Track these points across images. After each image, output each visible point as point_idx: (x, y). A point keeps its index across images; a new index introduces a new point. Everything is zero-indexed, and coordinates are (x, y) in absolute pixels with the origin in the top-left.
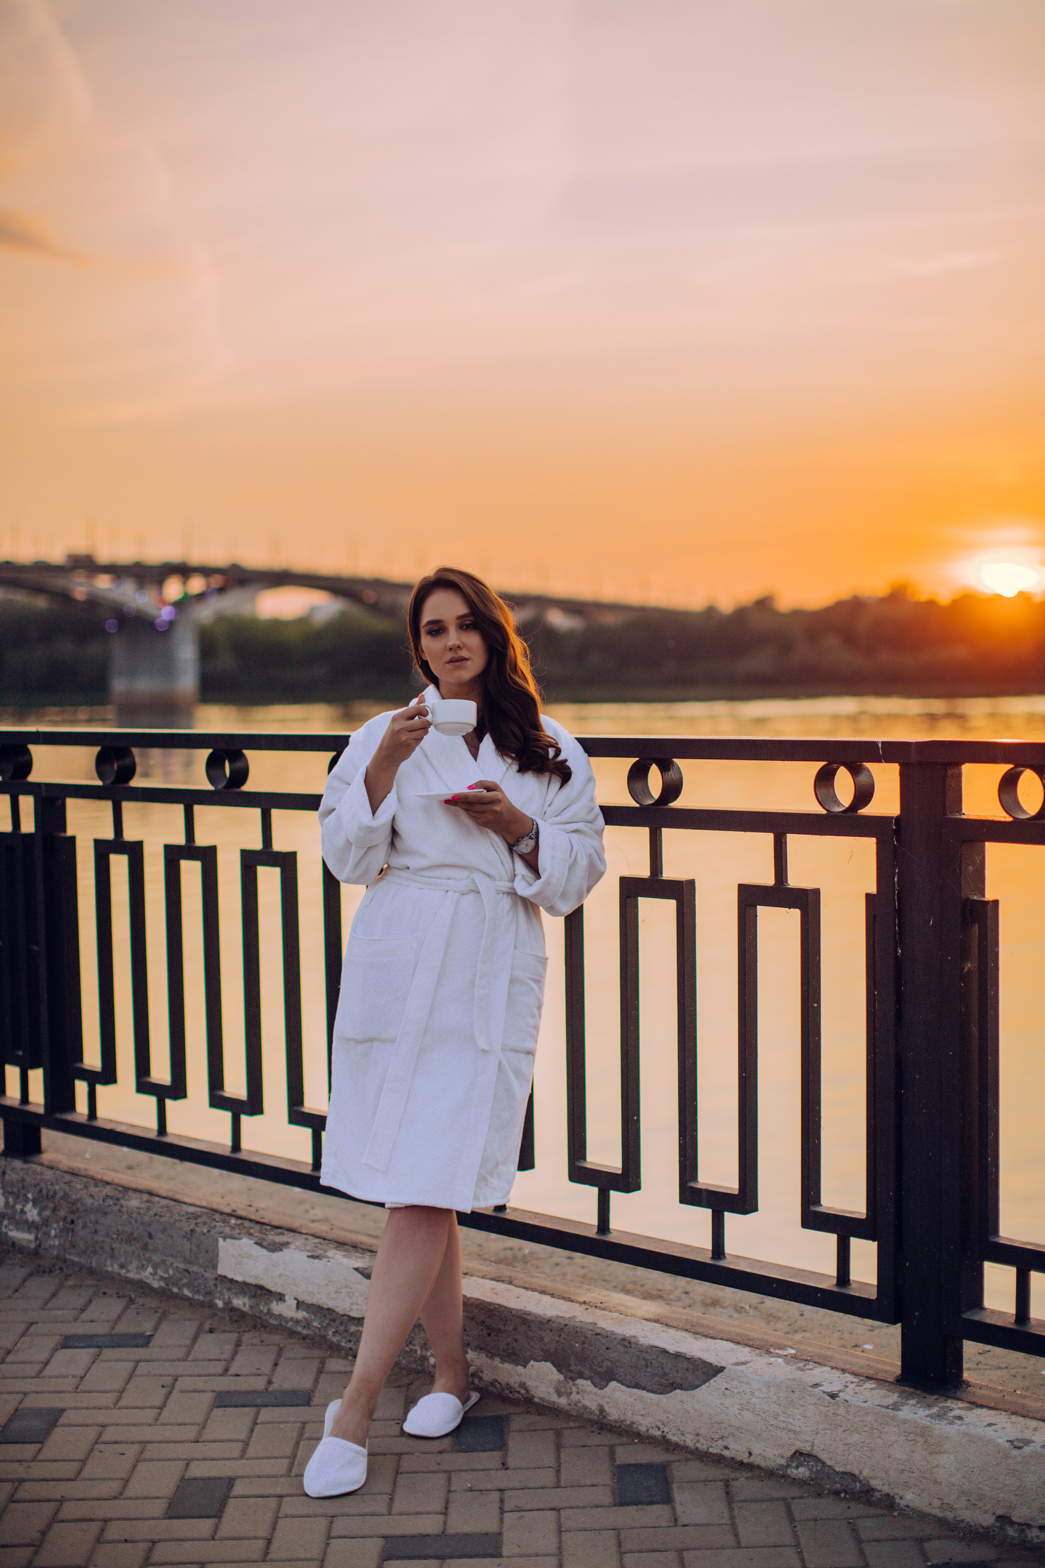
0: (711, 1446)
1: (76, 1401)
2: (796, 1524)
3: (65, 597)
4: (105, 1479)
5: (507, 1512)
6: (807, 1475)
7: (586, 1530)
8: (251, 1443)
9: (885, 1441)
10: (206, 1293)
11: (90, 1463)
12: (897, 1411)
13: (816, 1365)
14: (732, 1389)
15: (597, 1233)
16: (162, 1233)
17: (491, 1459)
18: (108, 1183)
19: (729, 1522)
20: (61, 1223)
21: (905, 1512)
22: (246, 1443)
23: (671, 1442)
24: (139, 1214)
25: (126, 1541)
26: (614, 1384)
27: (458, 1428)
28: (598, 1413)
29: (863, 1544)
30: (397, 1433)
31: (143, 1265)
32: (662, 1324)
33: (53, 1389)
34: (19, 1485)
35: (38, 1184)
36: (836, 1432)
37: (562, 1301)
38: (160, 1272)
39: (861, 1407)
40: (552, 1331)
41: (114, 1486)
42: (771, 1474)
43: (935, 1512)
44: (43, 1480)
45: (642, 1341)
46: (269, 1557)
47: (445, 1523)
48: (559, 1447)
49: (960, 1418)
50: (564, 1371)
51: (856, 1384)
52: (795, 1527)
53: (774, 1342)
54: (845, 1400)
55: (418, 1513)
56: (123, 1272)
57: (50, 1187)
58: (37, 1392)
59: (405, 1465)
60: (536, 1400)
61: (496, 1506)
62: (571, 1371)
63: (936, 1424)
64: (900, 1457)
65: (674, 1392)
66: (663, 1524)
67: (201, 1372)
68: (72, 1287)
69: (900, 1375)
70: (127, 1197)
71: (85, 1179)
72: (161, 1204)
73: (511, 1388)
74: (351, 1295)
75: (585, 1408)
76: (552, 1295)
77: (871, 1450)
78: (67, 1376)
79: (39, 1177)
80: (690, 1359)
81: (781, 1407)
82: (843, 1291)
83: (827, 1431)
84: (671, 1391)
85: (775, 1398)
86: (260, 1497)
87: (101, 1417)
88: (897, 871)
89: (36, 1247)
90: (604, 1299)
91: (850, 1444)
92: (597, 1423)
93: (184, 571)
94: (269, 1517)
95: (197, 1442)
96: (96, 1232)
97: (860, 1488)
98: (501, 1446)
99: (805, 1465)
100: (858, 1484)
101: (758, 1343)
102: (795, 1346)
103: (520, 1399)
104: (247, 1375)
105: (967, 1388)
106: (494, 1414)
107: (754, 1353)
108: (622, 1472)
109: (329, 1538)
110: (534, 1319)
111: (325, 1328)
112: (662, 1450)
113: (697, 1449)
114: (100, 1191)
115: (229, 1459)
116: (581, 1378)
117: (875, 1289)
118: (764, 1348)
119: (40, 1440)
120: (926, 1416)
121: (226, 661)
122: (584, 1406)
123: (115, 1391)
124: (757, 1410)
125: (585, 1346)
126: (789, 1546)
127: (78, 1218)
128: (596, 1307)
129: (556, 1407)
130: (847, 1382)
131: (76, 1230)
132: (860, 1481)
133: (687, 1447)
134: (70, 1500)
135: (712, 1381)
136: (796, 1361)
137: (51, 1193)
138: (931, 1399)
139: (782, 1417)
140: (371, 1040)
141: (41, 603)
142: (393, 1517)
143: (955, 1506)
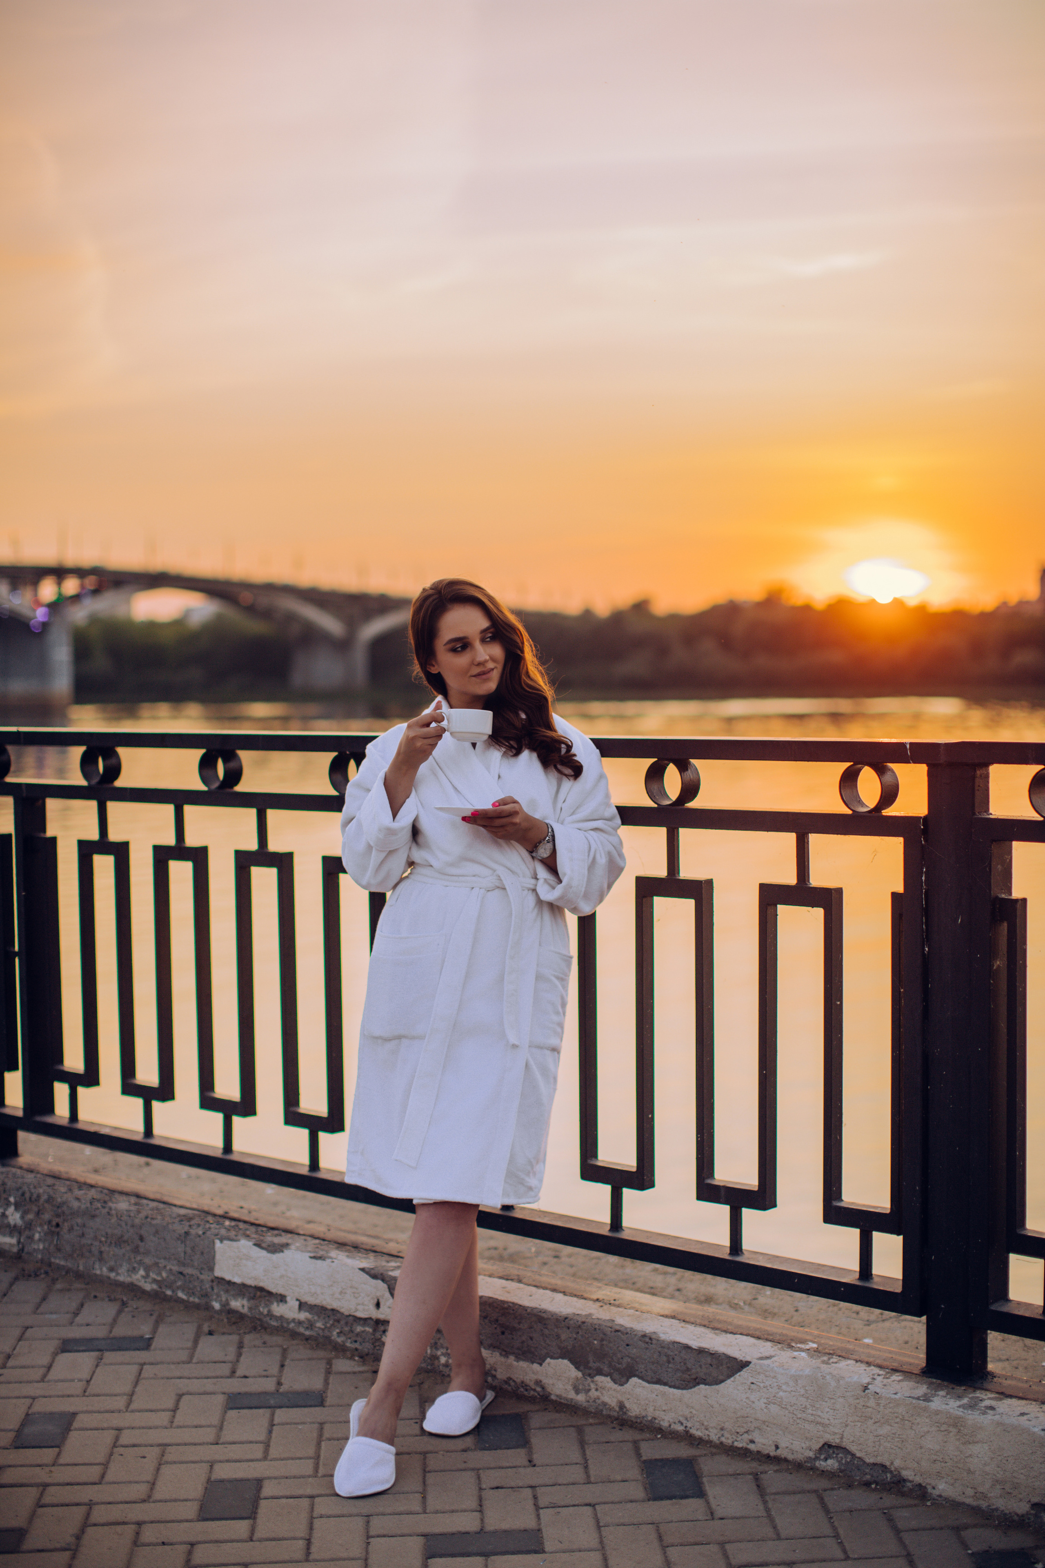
0: (736, 1441)
1: (87, 1405)
2: (832, 1515)
4: (130, 1482)
5: (542, 1508)
6: (836, 1467)
7: (625, 1525)
8: (272, 1444)
9: (917, 1432)
10: (202, 1296)
11: (112, 1466)
12: (928, 1402)
13: (840, 1358)
14: (758, 1383)
15: (610, 1230)
16: (154, 1236)
17: (517, 1456)
18: (92, 1186)
19: (765, 1514)
20: (46, 1227)
21: (937, 1502)
22: (267, 1445)
23: (695, 1437)
24: (130, 1216)
25: (163, 1543)
26: (634, 1380)
27: (478, 1427)
28: (617, 1409)
29: (902, 1534)
30: (418, 1432)
31: (134, 1268)
32: (679, 1320)
33: (60, 1393)
34: (44, 1489)
35: (20, 1188)
36: (866, 1424)
37: (575, 1299)
38: (153, 1275)
39: (892, 1399)
40: (569, 1328)
41: (141, 1490)
42: (798, 1466)
43: (968, 1501)
44: (68, 1484)
45: (663, 1337)
46: (311, 1557)
47: (482, 1520)
48: (582, 1444)
49: (992, 1408)
50: (582, 1368)
51: (883, 1376)
52: (831, 1518)
53: (794, 1336)
54: (875, 1392)
55: (453, 1511)
56: (112, 1275)
57: (33, 1191)
58: (45, 1397)
59: (433, 1462)
60: (553, 1397)
61: (531, 1502)
62: (590, 1368)
63: (969, 1414)
64: (932, 1447)
65: (697, 1387)
66: (700, 1518)
67: (210, 1374)
68: (61, 1291)
69: (926, 1367)
70: (113, 1199)
71: (68, 1183)
72: (150, 1206)
73: (526, 1385)
74: (356, 1295)
75: (605, 1404)
76: (564, 1293)
77: (903, 1441)
78: (73, 1380)
79: (20, 1180)
80: (713, 1354)
81: (809, 1401)
82: (867, 1284)
83: (857, 1423)
84: (694, 1386)
85: (802, 1391)
86: (291, 1498)
87: (116, 1421)
88: (924, 870)
89: (19, 1251)
90: (617, 1296)
91: (881, 1436)
92: (617, 1419)
93: (59, 573)
94: (304, 1517)
95: (217, 1444)
96: (83, 1235)
97: (891, 1479)
98: (525, 1443)
99: (834, 1457)
100: (889, 1475)
101: (778, 1337)
102: (816, 1340)
103: (536, 1397)
104: (255, 1377)
105: (993, 1379)
106: (511, 1411)
107: (776, 1347)
108: (650, 1467)
109: (368, 1537)
110: (550, 1317)
111: (330, 1328)
112: (686, 1445)
113: (721, 1443)
114: (86, 1194)
115: (252, 1460)
116: (600, 1375)
117: (901, 1283)
118: (785, 1342)
119: (57, 1443)
120: (957, 1407)
121: (101, 663)
122: (603, 1402)
123: (124, 1394)
124: (784, 1403)
125: (604, 1342)
126: (828, 1536)
127: (64, 1220)
128: (610, 1304)
129: (573, 1404)
130: (873, 1375)
131: (62, 1233)
132: (891, 1472)
133: (711, 1442)
134: (98, 1503)
135: (737, 1376)
136: (819, 1355)
137: (35, 1196)
138: (960, 1390)
139: (810, 1410)
140: (399, 1037)
142: (429, 1515)
143: (989, 1495)
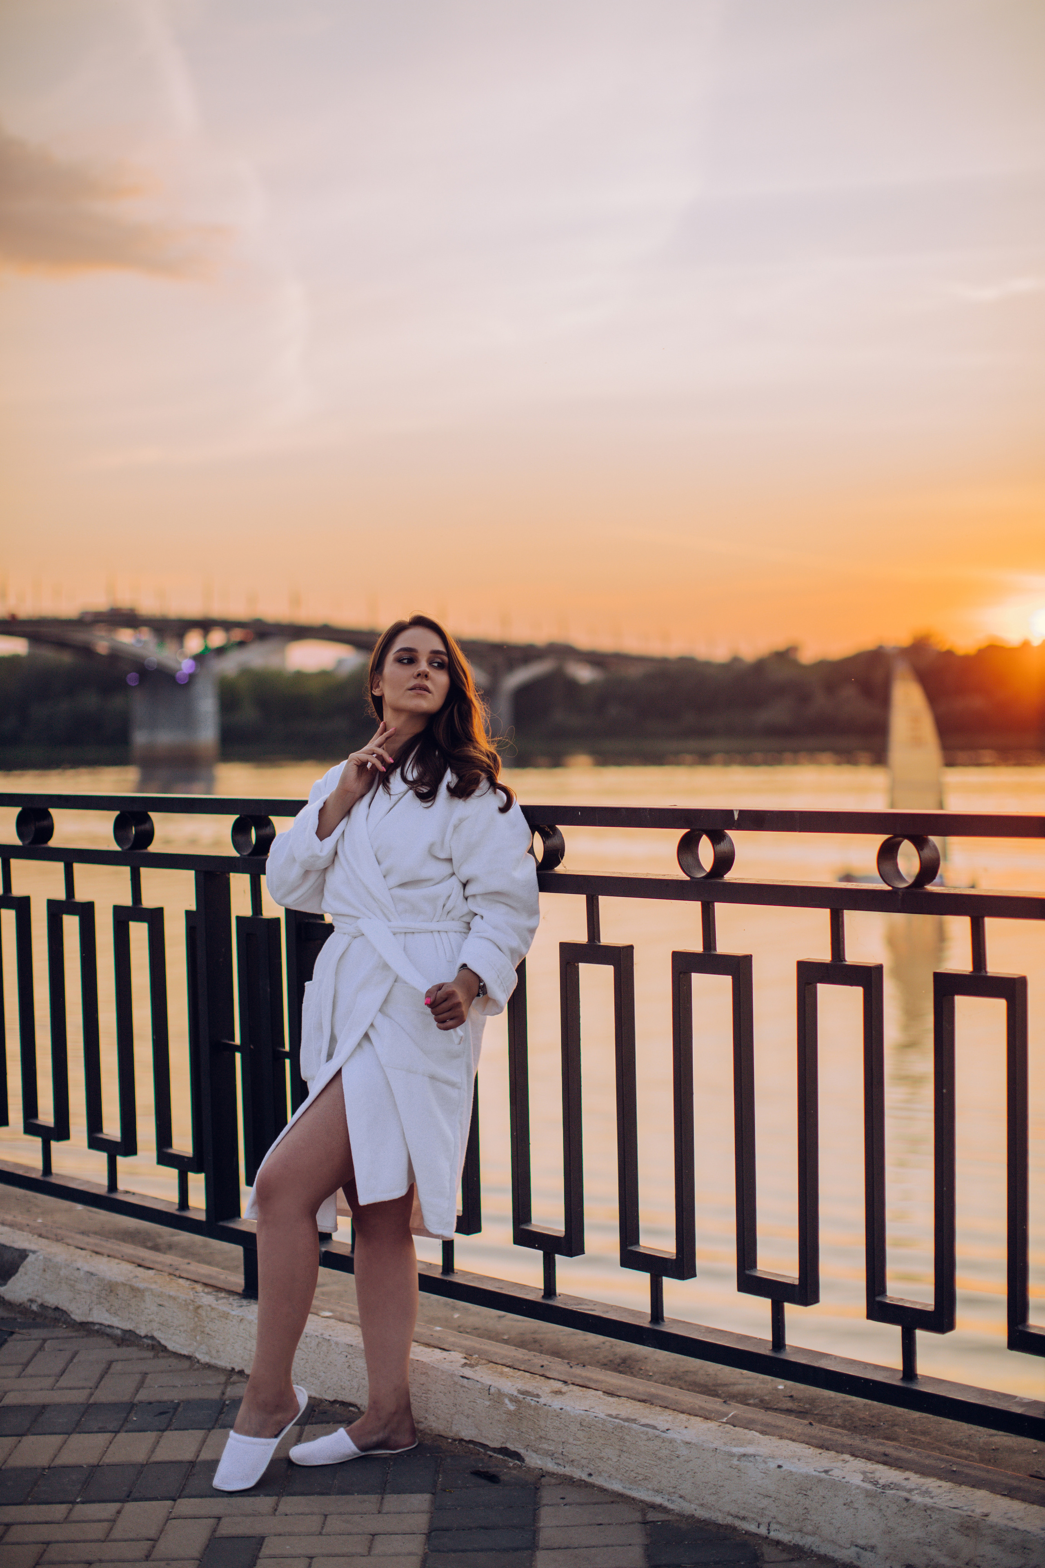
3: (86, 651)
93: (205, 625)
141: (66, 658)
